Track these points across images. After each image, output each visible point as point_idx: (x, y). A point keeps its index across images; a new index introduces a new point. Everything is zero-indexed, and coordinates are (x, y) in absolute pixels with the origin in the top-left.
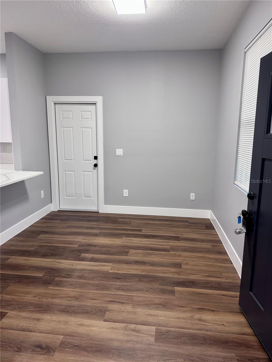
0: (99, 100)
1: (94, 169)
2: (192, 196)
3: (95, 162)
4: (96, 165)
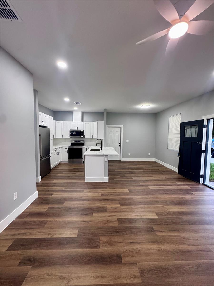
0: (122, 126)
1: (119, 147)
2: (149, 154)
3: (119, 144)
4: (120, 146)
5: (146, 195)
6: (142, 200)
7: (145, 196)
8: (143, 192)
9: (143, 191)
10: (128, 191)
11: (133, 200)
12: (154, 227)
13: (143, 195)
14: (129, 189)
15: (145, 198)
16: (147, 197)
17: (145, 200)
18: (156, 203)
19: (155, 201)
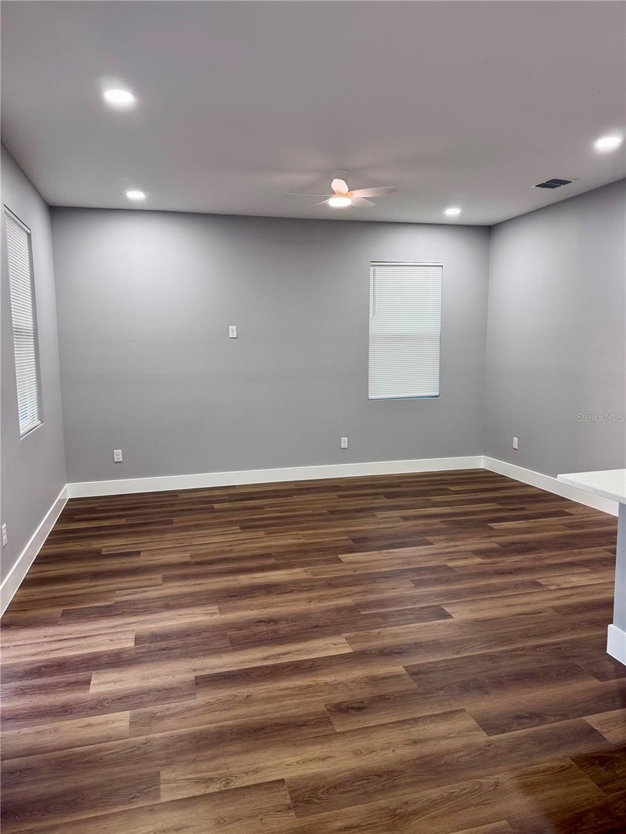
5: (368, 605)
6: (383, 586)
7: (372, 597)
8: (383, 616)
9: (379, 620)
10: (448, 609)
11: (413, 581)
12: (352, 543)
13: (379, 601)
14: (448, 621)
15: (370, 593)
16: (365, 597)
17: (370, 586)
18: (333, 582)
19: (336, 586)
